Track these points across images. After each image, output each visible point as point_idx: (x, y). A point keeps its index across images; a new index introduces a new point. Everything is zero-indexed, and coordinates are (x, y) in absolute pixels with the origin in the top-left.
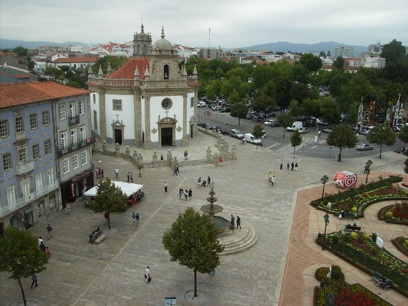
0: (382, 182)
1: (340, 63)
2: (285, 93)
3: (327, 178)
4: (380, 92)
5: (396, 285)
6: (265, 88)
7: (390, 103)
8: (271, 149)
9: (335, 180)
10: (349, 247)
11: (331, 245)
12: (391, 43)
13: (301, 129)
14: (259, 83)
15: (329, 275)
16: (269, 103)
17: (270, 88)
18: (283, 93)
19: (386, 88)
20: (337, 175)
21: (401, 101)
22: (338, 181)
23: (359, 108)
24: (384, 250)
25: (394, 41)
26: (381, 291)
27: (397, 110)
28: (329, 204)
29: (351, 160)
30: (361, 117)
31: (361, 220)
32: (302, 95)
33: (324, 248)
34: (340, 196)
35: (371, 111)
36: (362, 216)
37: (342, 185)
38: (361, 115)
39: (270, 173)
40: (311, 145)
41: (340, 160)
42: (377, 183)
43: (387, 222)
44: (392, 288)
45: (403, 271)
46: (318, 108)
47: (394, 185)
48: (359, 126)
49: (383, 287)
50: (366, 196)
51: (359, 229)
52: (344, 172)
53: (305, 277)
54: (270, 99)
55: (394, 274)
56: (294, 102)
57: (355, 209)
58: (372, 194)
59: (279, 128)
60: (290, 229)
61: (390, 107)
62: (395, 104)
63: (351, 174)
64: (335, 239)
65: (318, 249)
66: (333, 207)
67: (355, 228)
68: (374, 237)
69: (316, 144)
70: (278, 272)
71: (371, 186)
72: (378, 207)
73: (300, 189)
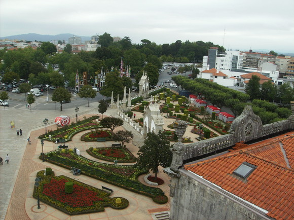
0: (86, 120)
1: (68, 48)
2: (26, 69)
3: (47, 120)
4: (89, 66)
5: (84, 172)
6: (12, 67)
7: (96, 73)
8: (15, 108)
9: (56, 121)
10: (59, 158)
11: (48, 158)
12: (104, 35)
13: (38, 93)
14: (8, 63)
15: (45, 174)
16: (14, 77)
17: (16, 67)
18: (24, 70)
19: (93, 63)
20: (57, 119)
21: (103, 71)
22: (57, 122)
23: (76, 77)
24: (81, 156)
25: (106, 33)
26: (75, 176)
27: (102, 77)
28: (50, 136)
29: (69, 109)
30: (77, 82)
31: (70, 142)
32: (38, 70)
33: (44, 160)
34: (58, 130)
35: (85, 78)
36: (71, 140)
37: (60, 124)
38: (78, 81)
39: (11, 122)
40: (44, 103)
41: (62, 110)
42: (83, 121)
43: (86, 141)
44: (82, 174)
45: (89, 165)
46: (49, 79)
47: (93, 121)
48: (77, 88)
49: (76, 174)
50: (75, 129)
51: (67, 147)
52: (62, 116)
53: (30, 178)
54: (14, 74)
55: (84, 167)
56: (32, 75)
57: (66, 136)
58: (79, 128)
59: (22, 94)
60: (23, 153)
61: (97, 75)
62: (100, 73)
63: (65, 117)
64: (51, 155)
65: (41, 162)
66: (52, 138)
67: (64, 147)
68: (75, 150)
69: (47, 102)
70: (13, 179)
71: (79, 123)
72: (81, 134)
73: (33, 130)
